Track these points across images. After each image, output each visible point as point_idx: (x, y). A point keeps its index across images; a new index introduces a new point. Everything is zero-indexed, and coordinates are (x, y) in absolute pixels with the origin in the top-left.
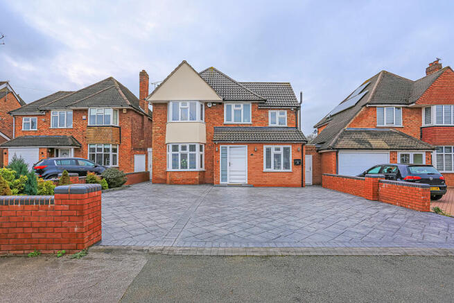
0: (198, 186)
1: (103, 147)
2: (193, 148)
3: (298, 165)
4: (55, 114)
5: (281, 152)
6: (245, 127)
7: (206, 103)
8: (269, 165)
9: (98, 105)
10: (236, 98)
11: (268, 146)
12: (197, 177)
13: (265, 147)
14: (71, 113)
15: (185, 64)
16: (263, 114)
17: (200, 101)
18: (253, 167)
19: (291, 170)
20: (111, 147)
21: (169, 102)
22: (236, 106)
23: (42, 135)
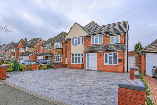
0: (80, 70)
1: (57, 55)
2: (79, 55)
3: (120, 62)
4: (47, 46)
5: (112, 56)
6: (100, 45)
7: (84, 37)
8: (106, 62)
9: (56, 42)
10: (96, 33)
11: (106, 53)
12: (80, 66)
13: (105, 53)
14: (50, 45)
15: (76, 24)
16: (108, 39)
17: (81, 37)
18: (100, 62)
19: (117, 64)
20: (59, 55)
21: (71, 38)
22: (96, 37)
23: (44, 52)
